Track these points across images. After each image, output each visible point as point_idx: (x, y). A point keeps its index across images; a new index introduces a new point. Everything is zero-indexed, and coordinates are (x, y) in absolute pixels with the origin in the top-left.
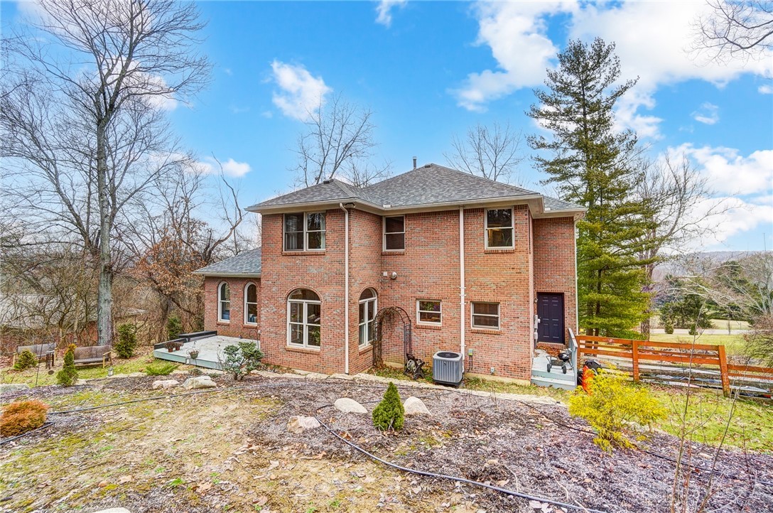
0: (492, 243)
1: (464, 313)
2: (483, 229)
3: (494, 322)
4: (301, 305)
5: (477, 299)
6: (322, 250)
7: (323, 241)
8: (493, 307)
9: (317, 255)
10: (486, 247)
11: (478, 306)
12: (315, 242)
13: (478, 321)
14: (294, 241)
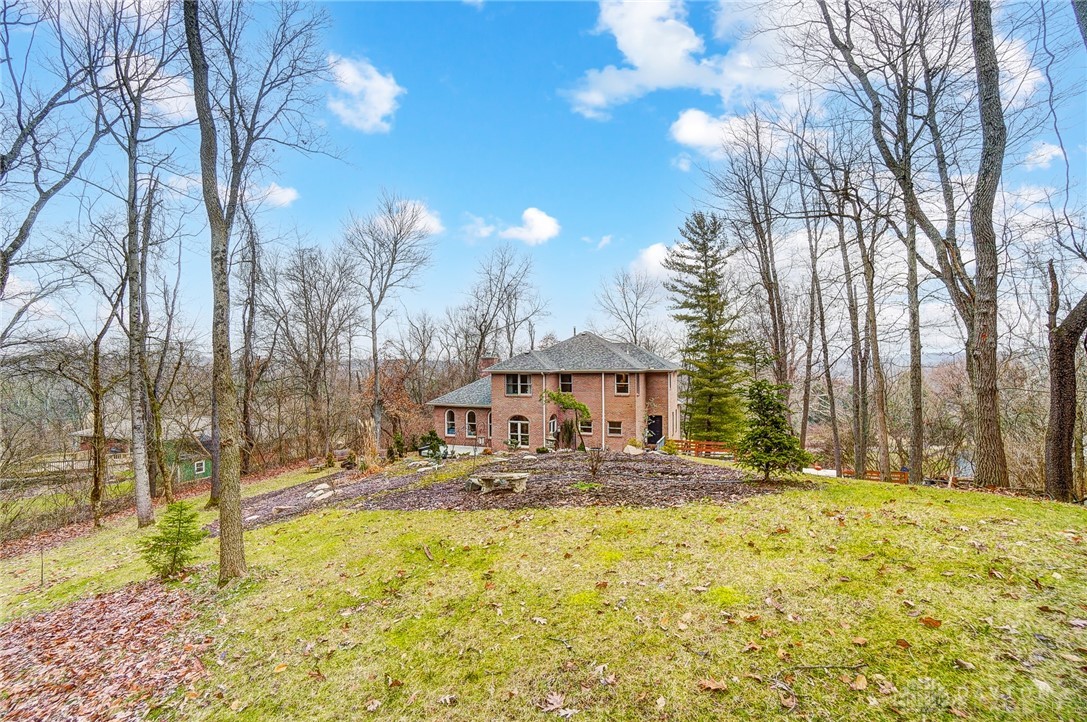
0: (618, 391)
1: (604, 427)
2: (614, 383)
3: (619, 432)
4: (516, 425)
5: (611, 420)
6: (528, 394)
7: (529, 389)
8: (619, 424)
9: (526, 397)
10: (616, 394)
11: (612, 424)
12: (524, 390)
13: (611, 431)
14: (511, 388)
